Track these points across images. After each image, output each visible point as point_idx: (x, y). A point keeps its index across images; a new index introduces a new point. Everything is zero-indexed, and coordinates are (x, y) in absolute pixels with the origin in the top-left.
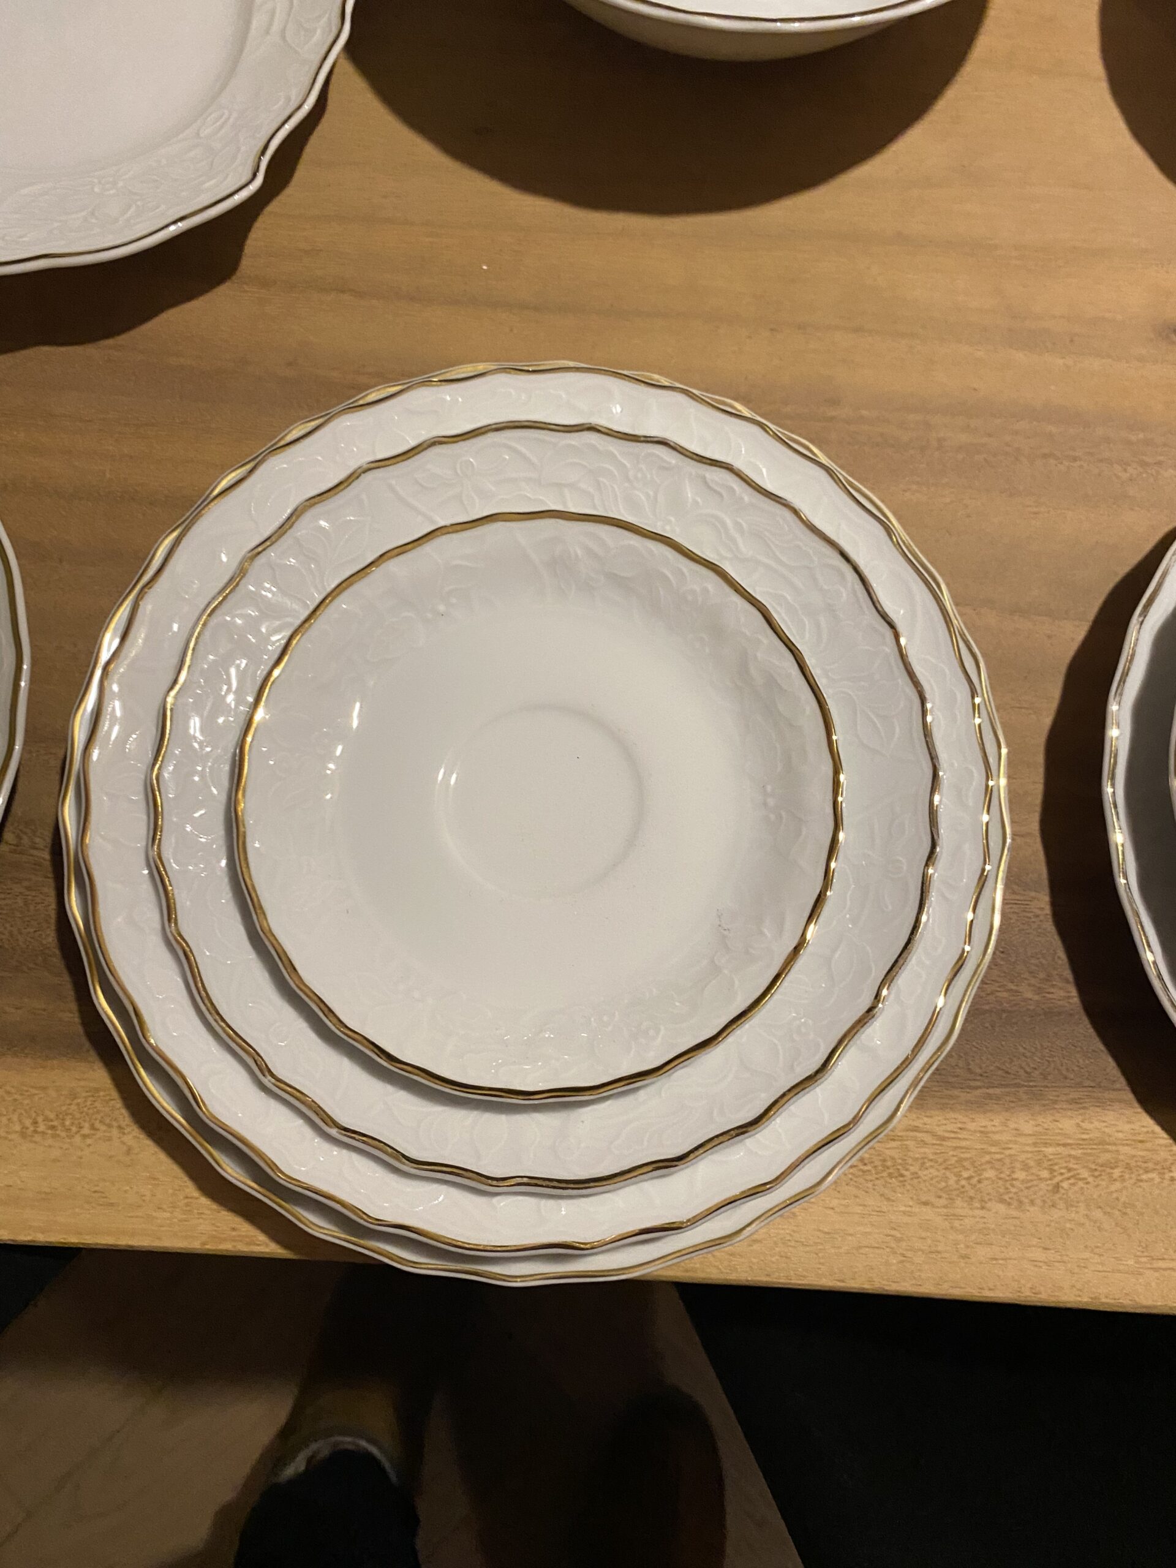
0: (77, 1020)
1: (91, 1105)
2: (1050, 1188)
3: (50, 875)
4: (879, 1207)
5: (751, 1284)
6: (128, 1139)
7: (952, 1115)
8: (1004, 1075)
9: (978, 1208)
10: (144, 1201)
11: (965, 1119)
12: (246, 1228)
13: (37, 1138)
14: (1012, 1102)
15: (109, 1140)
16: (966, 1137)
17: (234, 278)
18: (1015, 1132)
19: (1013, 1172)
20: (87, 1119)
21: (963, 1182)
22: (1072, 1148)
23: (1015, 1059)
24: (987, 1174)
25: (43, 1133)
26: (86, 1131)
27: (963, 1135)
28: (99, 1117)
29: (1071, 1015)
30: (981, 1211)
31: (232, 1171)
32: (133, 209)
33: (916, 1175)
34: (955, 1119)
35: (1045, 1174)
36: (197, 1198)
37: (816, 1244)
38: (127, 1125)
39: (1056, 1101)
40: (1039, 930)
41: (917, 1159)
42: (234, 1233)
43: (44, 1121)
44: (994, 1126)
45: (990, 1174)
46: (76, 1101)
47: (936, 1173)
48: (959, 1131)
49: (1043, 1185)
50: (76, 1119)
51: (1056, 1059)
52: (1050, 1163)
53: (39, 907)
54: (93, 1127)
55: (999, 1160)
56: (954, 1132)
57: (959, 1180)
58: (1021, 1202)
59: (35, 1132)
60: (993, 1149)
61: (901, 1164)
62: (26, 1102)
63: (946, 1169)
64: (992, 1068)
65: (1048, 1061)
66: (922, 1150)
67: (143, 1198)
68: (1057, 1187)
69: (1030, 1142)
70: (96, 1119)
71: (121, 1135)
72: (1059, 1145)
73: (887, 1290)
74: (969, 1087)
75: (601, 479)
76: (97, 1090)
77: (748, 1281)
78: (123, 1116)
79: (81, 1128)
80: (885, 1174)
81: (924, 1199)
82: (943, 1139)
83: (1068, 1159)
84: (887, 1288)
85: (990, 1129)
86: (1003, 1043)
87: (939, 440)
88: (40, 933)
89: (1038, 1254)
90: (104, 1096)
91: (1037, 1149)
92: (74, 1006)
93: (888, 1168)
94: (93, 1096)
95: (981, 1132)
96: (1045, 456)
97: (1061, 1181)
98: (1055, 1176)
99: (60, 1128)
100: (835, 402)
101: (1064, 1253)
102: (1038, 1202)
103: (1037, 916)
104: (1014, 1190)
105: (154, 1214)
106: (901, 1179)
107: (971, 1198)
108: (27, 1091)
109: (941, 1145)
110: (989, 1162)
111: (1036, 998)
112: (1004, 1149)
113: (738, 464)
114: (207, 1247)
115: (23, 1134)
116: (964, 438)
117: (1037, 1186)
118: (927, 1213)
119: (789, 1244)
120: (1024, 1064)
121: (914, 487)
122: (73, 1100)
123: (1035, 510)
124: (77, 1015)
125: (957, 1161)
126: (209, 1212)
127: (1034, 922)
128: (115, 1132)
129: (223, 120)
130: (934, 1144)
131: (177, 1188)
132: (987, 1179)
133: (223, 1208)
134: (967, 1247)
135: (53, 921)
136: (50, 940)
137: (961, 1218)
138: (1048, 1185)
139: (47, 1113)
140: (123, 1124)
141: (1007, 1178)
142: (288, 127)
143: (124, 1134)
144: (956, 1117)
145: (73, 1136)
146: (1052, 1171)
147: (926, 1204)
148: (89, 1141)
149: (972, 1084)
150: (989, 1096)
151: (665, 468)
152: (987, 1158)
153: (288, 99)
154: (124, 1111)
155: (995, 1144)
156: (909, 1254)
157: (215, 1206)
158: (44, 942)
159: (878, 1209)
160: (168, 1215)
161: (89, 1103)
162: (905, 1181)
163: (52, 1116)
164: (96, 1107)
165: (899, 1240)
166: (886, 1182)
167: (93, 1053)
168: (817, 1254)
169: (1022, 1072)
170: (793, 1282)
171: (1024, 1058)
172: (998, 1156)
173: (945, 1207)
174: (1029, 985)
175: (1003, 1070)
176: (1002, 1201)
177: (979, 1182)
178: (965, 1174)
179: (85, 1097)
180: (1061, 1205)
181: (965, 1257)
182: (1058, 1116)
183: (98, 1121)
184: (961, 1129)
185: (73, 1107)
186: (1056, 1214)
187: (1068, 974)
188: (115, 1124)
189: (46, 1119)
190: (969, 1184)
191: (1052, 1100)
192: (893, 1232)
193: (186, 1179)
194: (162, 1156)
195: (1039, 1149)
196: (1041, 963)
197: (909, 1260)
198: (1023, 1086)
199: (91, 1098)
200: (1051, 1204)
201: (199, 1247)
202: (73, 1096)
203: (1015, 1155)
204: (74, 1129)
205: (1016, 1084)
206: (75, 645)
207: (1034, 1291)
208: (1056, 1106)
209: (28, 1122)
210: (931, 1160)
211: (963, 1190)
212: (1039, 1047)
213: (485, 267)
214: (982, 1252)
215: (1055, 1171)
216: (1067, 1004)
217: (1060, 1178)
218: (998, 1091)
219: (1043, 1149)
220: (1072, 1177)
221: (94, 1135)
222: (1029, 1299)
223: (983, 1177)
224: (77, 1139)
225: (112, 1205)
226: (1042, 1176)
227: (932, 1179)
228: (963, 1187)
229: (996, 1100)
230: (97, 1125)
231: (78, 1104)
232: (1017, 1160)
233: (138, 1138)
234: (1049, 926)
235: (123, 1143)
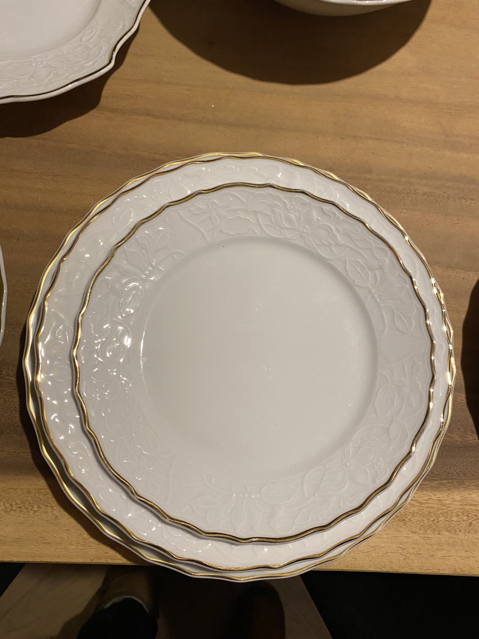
0: (30, 457)
1: (38, 496)
2: (468, 524)
3: (16, 388)
4: (395, 535)
5: (340, 570)
6: (56, 512)
7: (425, 493)
8: (447, 474)
9: (437, 534)
10: (63, 541)
11: (431, 495)
12: (112, 552)
13: (13, 513)
14: (451, 486)
15: (46, 513)
16: (432, 502)
17: (97, 108)
18: (453, 500)
19: (452, 517)
20: (36, 503)
21: (431, 523)
22: (477, 506)
23: (452, 467)
24: (440, 519)
25: (15, 510)
26: (35, 508)
27: (430, 501)
28: (41, 502)
29: (475, 447)
30: (439, 535)
31: (109, 532)
32: (52, 74)
33: (410, 520)
34: (427, 494)
35: (465, 518)
36: (88, 539)
37: (368, 552)
38: (55, 506)
39: (470, 485)
40: (462, 410)
41: (410, 513)
42: (106, 555)
43: (15, 504)
44: (444, 497)
45: (442, 518)
46: (31, 495)
47: (419, 519)
48: (429, 500)
49: (465, 523)
50: (30, 503)
51: (469, 467)
52: (467, 513)
53: (12, 403)
54: (39, 507)
55: (446, 512)
56: (426, 500)
57: (429, 522)
58: (455, 531)
59: (12, 510)
60: (443, 508)
61: (404, 515)
62: (7, 496)
63: (423, 517)
64: (442, 471)
65: (466, 468)
66: (413, 509)
67: (63, 540)
68: (471, 524)
69: (459, 504)
70: (40, 503)
71: (52, 510)
72: (471, 505)
73: (399, 572)
74: (432, 480)
75: (274, 209)
76: (40, 489)
77: (338, 569)
78: (53, 501)
79: (33, 507)
80: (397, 520)
81: (414, 530)
82: (422, 503)
83: (475, 511)
84: (399, 571)
85: (442, 498)
86: (447, 460)
87: (415, 190)
88: (12, 415)
89: (463, 554)
90: (44, 492)
91: (462, 507)
92: (29, 450)
93: (398, 517)
94: (38, 492)
95: (438, 500)
96: (460, 198)
97: (472, 521)
98: (470, 519)
99: (23, 508)
100: (369, 172)
101: (474, 553)
102: (463, 530)
103: (460, 403)
104: (453, 525)
105: (69, 547)
106: (404, 522)
107: (434, 530)
108: (7, 491)
109: (421, 506)
110: (441, 513)
111: (460, 440)
112: (448, 507)
113: (337, 202)
114: (93, 561)
115: (6, 511)
116: (425, 189)
117: (462, 523)
118: (416, 537)
119: (356, 552)
120: (456, 470)
121: (405, 211)
122: (29, 495)
123: (457, 222)
124: (30, 454)
125: (428, 513)
126: (93, 545)
127: (459, 406)
128: (49, 509)
129: (93, 33)
130: (418, 506)
131: (79, 534)
132: (441, 521)
133: (100, 543)
134: (433, 551)
135: (18, 410)
136: (17, 419)
137: (430, 538)
138: (467, 523)
139: (17, 501)
140: (53, 505)
141: (450, 520)
142: (125, 38)
143: (53, 510)
144: (427, 493)
145: (29, 511)
146: (468, 516)
147: (414, 532)
148: (37, 514)
149: (434, 478)
150: (441, 484)
151: (304, 204)
152: (441, 511)
153: (124, 26)
154: (53, 499)
155: (445, 505)
156: (408, 555)
157: (97, 542)
158: (14, 420)
159: (394, 536)
160: (75, 547)
161: (36, 496)
162: (406, 522)
163: (19, 502)
164: (40, 498)
165: (403, 549)
166: (398, 523)
167: (38, 472)
168: (368, 557)
169: (455, 473)
170: (358, 569)
171: (456, 467)
172: (446, 511)
173: (423, 534)
174: (457, 434)
175: (447, 472)
176: (447, 531)
177: (438, 522)
178: (432, 519)
179: (35, 493)
180: (472, 531)
181: (433, 556)
182: (470, 492)
183: (41, 504)
184: (429, 499)
185: (29, 498)
186: (471, 536)
187: (474, 429)
188: (49, 505)
189: (17, 504)
190: (433, 523)
191: (468, 485)
192: (401, 546)
193: (83, 530)
194: (72, 520)
195: (463, 507)
196: (462, 424)
197: (408, 558)
198: (455, 479)
199: (38, 494)
200: (468, 532)
201: (89, 562)
202: (29, 493)
203: (453, 510)
204: (30, 508)
205: (452, 478)
206: (26, 280)
207: (462, 570)
208: (470, 488)
209: (8, 505)
210: (417, 513)
211: (430, 526)
212: (462, 461)
213: (213, 106)
214: (440, 554)
215: (470, 516)
216: (473, 443)
217: (472, 520)
218: (445, 481)
219: (465, 507)
220: (477, 519)
221: (39, 510)
222: (459, 574)
223: (439, 520)
224: (32, 512)
225: (49, 543)
226: (464, 519)
227: (417, 521)
228: (431, 525)
229: (444, 485)
230: (41, 506)
231: (31, 496)
232: (453, 512)
233: (60, 511)
234: (466, 408)
235: (53, 514)
